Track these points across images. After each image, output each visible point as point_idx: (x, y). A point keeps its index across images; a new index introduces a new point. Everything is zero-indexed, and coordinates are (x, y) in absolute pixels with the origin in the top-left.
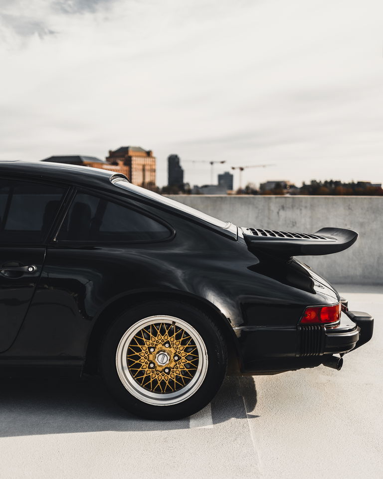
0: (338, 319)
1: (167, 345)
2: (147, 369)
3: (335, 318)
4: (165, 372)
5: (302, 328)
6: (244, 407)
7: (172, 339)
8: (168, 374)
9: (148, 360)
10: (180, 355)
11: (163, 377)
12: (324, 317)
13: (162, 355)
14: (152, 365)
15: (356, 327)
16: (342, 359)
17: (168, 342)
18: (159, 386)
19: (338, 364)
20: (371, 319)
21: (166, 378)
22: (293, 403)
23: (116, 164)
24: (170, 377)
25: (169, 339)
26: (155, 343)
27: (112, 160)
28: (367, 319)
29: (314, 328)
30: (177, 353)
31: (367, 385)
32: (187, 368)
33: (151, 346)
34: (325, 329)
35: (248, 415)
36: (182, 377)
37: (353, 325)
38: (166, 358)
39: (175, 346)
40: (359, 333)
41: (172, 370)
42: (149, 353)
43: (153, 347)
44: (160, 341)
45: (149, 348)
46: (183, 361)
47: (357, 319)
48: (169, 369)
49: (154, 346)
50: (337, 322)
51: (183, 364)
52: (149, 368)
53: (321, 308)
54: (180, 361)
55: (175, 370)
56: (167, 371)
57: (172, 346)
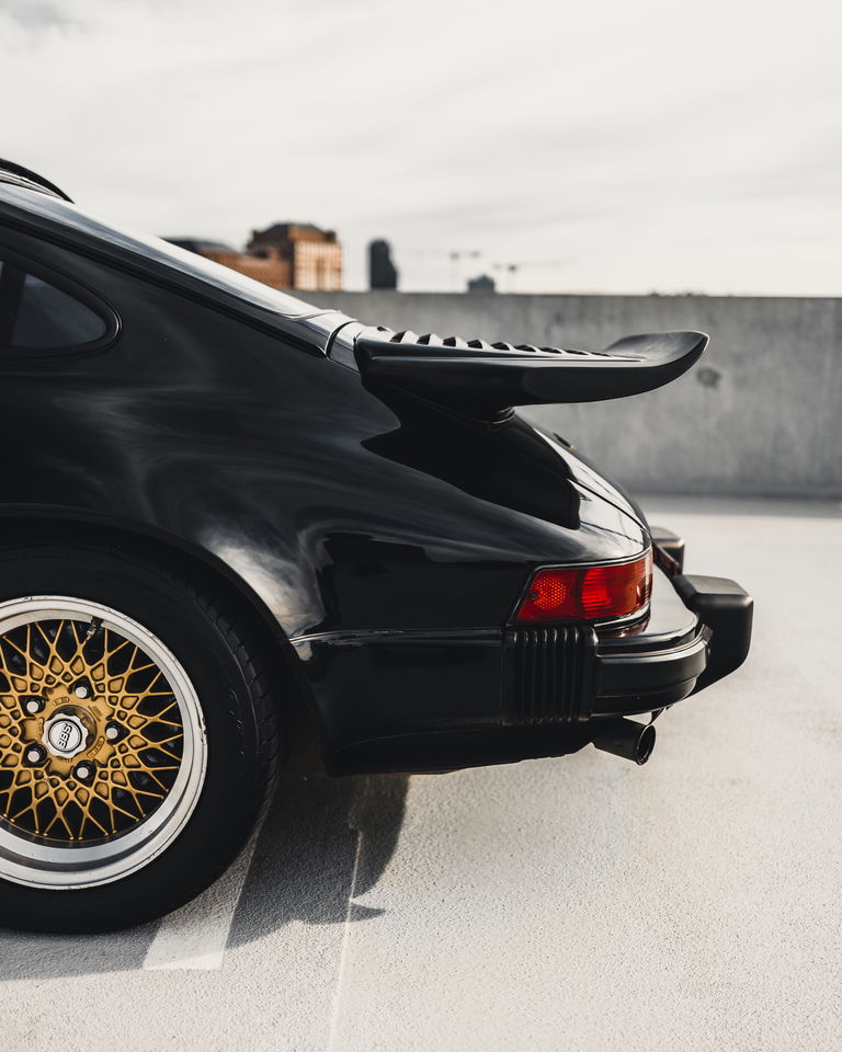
0: (641, 601)
1: (81, 692)
2: (20, 767)
3: (633, 602)
4: (76, 776)
5: (521, 638)
6: (348, 874)
7: (98, 673)
8: (88, 782)
9: (22, 739)
10: (124, 723)
11: (72, 794)
12: (592, 599)
13: (62, 725)
14: (34, 756)
15: (697, 629)
16: (651, 731)
17: (83, 682)
18: (59, 819)
19: (639, 746)
20: (747, 602)
21: (83, 795)
22: (507, 856)
23: (263, 255)
24: (93, 794)
25: (87, 673)
26: (42, 684)
27: (258, 248)
28: (733, 602)
29: (561, 635)
30: (115, 717)
31: (733, 783)
32: (149, 764)
33: (29, 693)
34: (596, 639)
35: (354, 906)
36: (134, 791)
37: (689, 620)
38: (75, 733)
39: (107, 694)
40: (707, 647)
41: (99, 769)
42: (23, 717)
43: (36, 699)
44: (59, 679)
45: (24, 701)
46: (136, 742)
47: (703, 602)
48: (92, 767)
49: (39, 694)
50: (639, 613)
51: (135, 752)
52: (26, 762)
53: (585, 570)
54: (125, 741)
55: (110, 769)
56: (83, 773)
57: (97, 694)
